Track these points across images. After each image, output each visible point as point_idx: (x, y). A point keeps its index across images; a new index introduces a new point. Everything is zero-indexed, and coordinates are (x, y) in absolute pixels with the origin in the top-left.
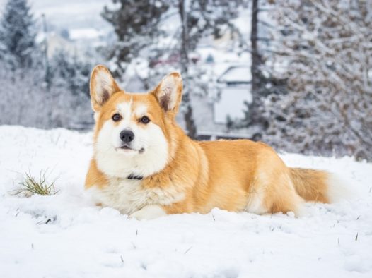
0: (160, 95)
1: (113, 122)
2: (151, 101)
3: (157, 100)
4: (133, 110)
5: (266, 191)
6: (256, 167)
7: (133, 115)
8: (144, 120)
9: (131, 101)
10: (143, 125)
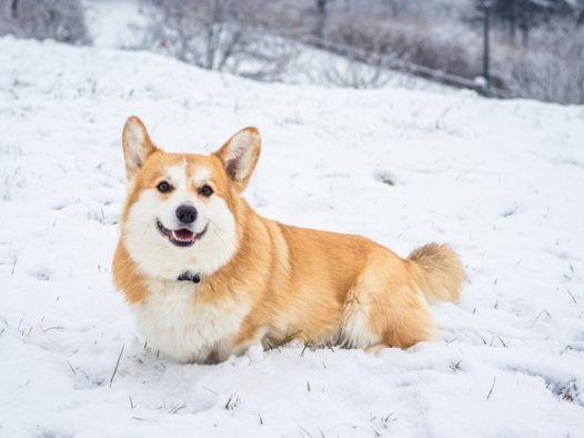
0: (228, 158)
1: (159, 193)
2: (215, 164)
3: (224, 164)
4: (189, 174)
5: (375, 302)
6: (363, 267)
7: (190, 183)
8: (205, 191)
9: (185, 163)
10: (205, 199)
